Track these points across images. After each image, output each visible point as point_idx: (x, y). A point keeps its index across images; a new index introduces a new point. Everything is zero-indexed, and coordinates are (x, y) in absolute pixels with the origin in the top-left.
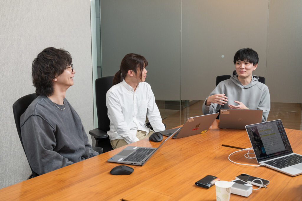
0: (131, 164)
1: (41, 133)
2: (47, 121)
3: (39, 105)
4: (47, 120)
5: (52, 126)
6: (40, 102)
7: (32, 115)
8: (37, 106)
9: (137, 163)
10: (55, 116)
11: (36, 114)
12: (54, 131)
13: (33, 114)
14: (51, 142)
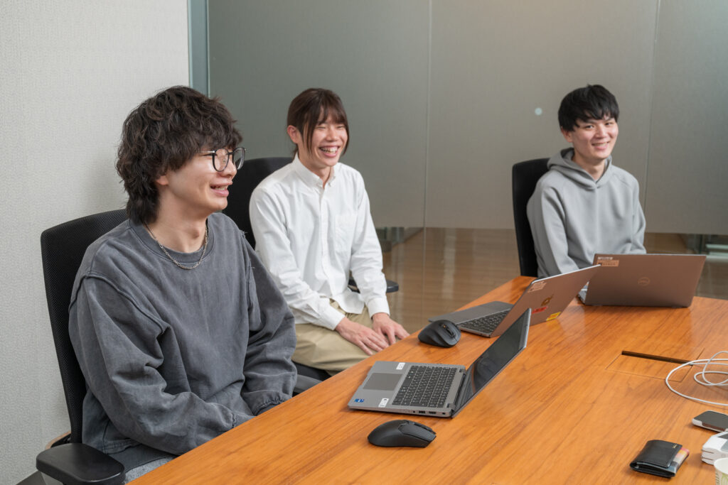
0: (421, 415)
9: (439, 411)
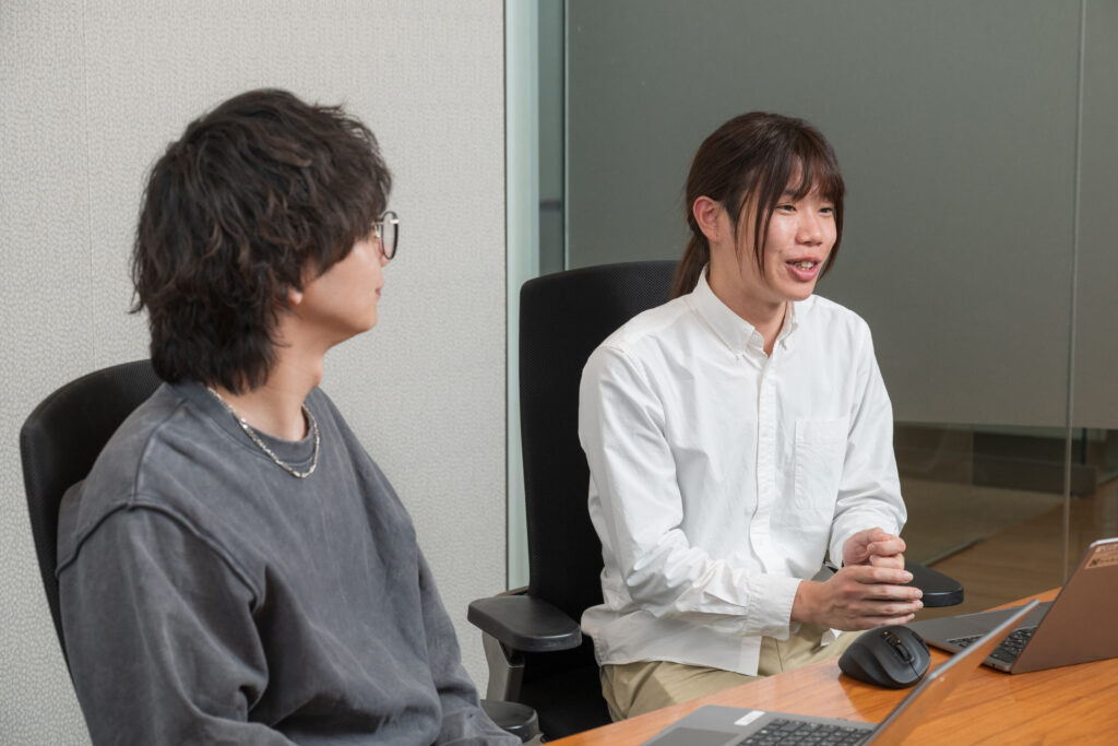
1: (175, 619)
2: (211, 542)
3: (163, 448)
4: (211, 535)
5: (239, 570)
6: (169, 428)
7: (122, 508)
8: (154, 450)
10: (262, 510)
11: (147, 499)
12: (252, 604)
13: (131, 503)
14: (236, 670)
